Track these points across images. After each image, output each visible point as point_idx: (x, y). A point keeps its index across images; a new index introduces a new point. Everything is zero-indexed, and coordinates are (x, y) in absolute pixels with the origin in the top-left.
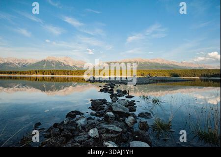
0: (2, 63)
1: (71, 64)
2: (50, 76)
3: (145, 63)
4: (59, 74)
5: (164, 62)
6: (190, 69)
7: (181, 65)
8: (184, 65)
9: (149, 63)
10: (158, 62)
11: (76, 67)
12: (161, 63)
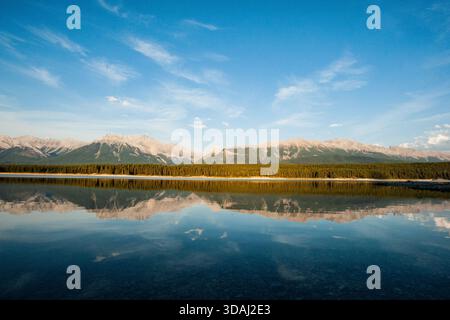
0: (7, 146)
1: (154, 152)
2: (126, 177)
3: (313, 149)
4: (143, 173)
5: (354, 147)
6: (410, 161)
7: (390, 153)
8: (397, 153)
9: (321, 148)
10: (341, 146)
11: (164, 157)
12: (346, 149)
